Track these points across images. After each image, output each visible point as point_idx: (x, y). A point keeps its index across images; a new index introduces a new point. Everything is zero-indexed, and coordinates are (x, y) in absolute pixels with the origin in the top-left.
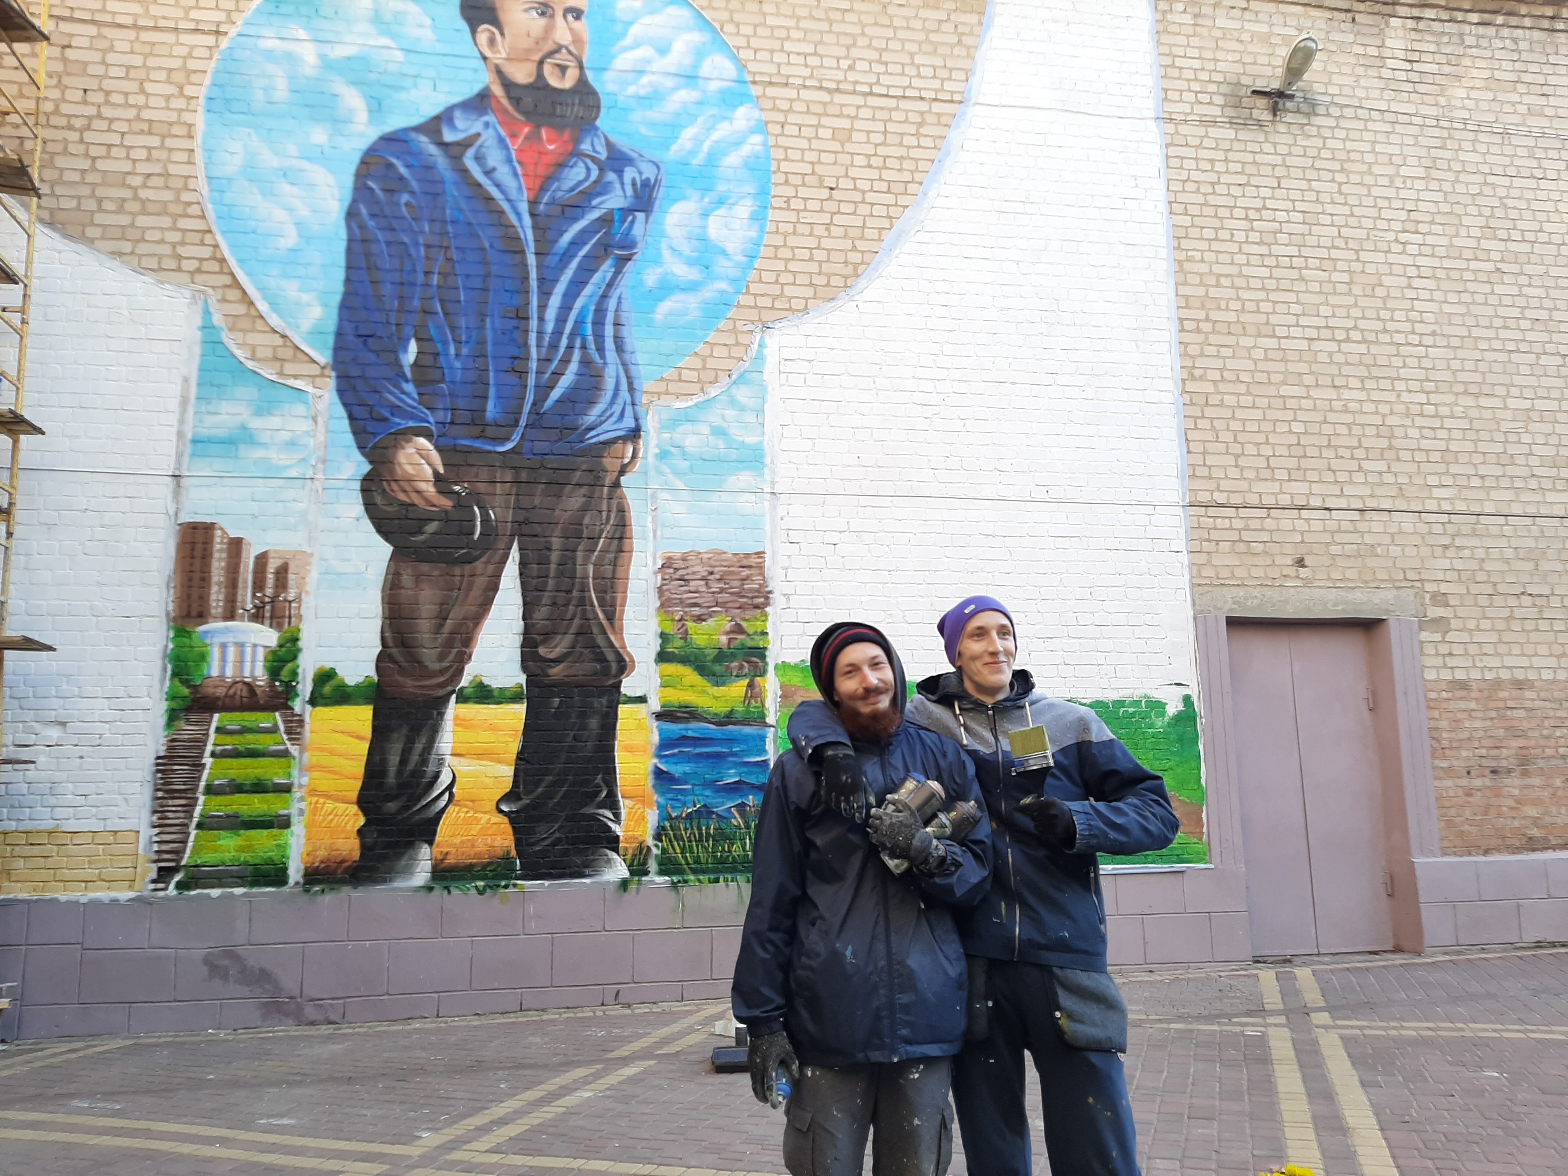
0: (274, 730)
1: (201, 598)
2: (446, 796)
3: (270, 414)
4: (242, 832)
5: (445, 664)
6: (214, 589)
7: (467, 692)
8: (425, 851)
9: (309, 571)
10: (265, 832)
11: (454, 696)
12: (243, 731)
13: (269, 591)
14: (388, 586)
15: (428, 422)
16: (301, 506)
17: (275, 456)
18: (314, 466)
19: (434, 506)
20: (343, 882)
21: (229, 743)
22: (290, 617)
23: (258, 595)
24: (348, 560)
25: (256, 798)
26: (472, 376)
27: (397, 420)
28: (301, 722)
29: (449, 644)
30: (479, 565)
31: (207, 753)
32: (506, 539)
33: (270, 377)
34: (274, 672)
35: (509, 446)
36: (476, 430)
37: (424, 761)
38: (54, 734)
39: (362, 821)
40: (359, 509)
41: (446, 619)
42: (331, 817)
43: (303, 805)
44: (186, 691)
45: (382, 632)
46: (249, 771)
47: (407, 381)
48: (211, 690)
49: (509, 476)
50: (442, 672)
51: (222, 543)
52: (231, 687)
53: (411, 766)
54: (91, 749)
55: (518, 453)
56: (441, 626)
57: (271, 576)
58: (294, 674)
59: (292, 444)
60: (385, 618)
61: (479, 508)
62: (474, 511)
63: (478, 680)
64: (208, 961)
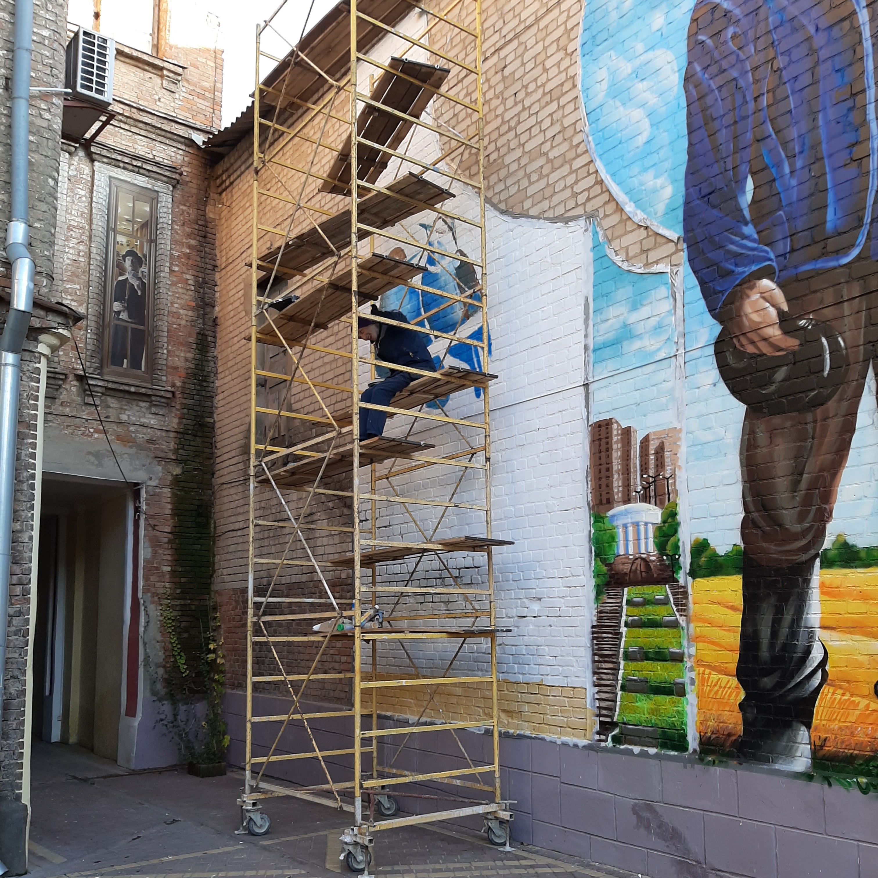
0: (665, 602)
1: (607, 486)
2: (819, 674)
3: (642, 305)
4: (652, 696)
5: (806, 525)
6: (616, 476)
7: (832, 554)
8: (803, 734)
9: (679, 446)
10: (668, 698)
11: (818, 560)
12: (646, 603)
13: (652, 472)
14: (745, 447)
15: (770, 260)
16: (668, 385)
17: (648, 343)
18: (676, 343)
19: (781, 350)
20: (730, 755)
21: (638, 613)
22: (669, 494)
23: (645, 476)
24: (710, 428)
25: (659, 666)
26: (807, 189)
27: (740, 269)
28: (685, 594)
29: (807, 501)
30: (831, 404)
31: (623, 624)
32: (858, 367)
33: (640, 271)
34: (661, 547)
35: (855, 253)
36: (816, 249)
37: (794, 634)
38: (536, 607)
39: (742, 695)
40: (714, 374)
41: (801, 474)
42: (716, 688)
43: (693, 675)
44: (604, 569)
45: (744, 497)
46: (651, 639)
47: (746, 224)
48: (621, 567)
49: (856, 290)
50: (804, 533)
51: (617, 435)
52: (633, 563)
53: (782, 639)
54: (555, 619)
55: (865, 259)
56: (798, 482)
57: (652, 457)
58: (677, 547)
59: (659, 327)
60: (744, 482)
61: (827, 338)
62: (822, 344)
63: (841, 540)
64: (635, 810)
